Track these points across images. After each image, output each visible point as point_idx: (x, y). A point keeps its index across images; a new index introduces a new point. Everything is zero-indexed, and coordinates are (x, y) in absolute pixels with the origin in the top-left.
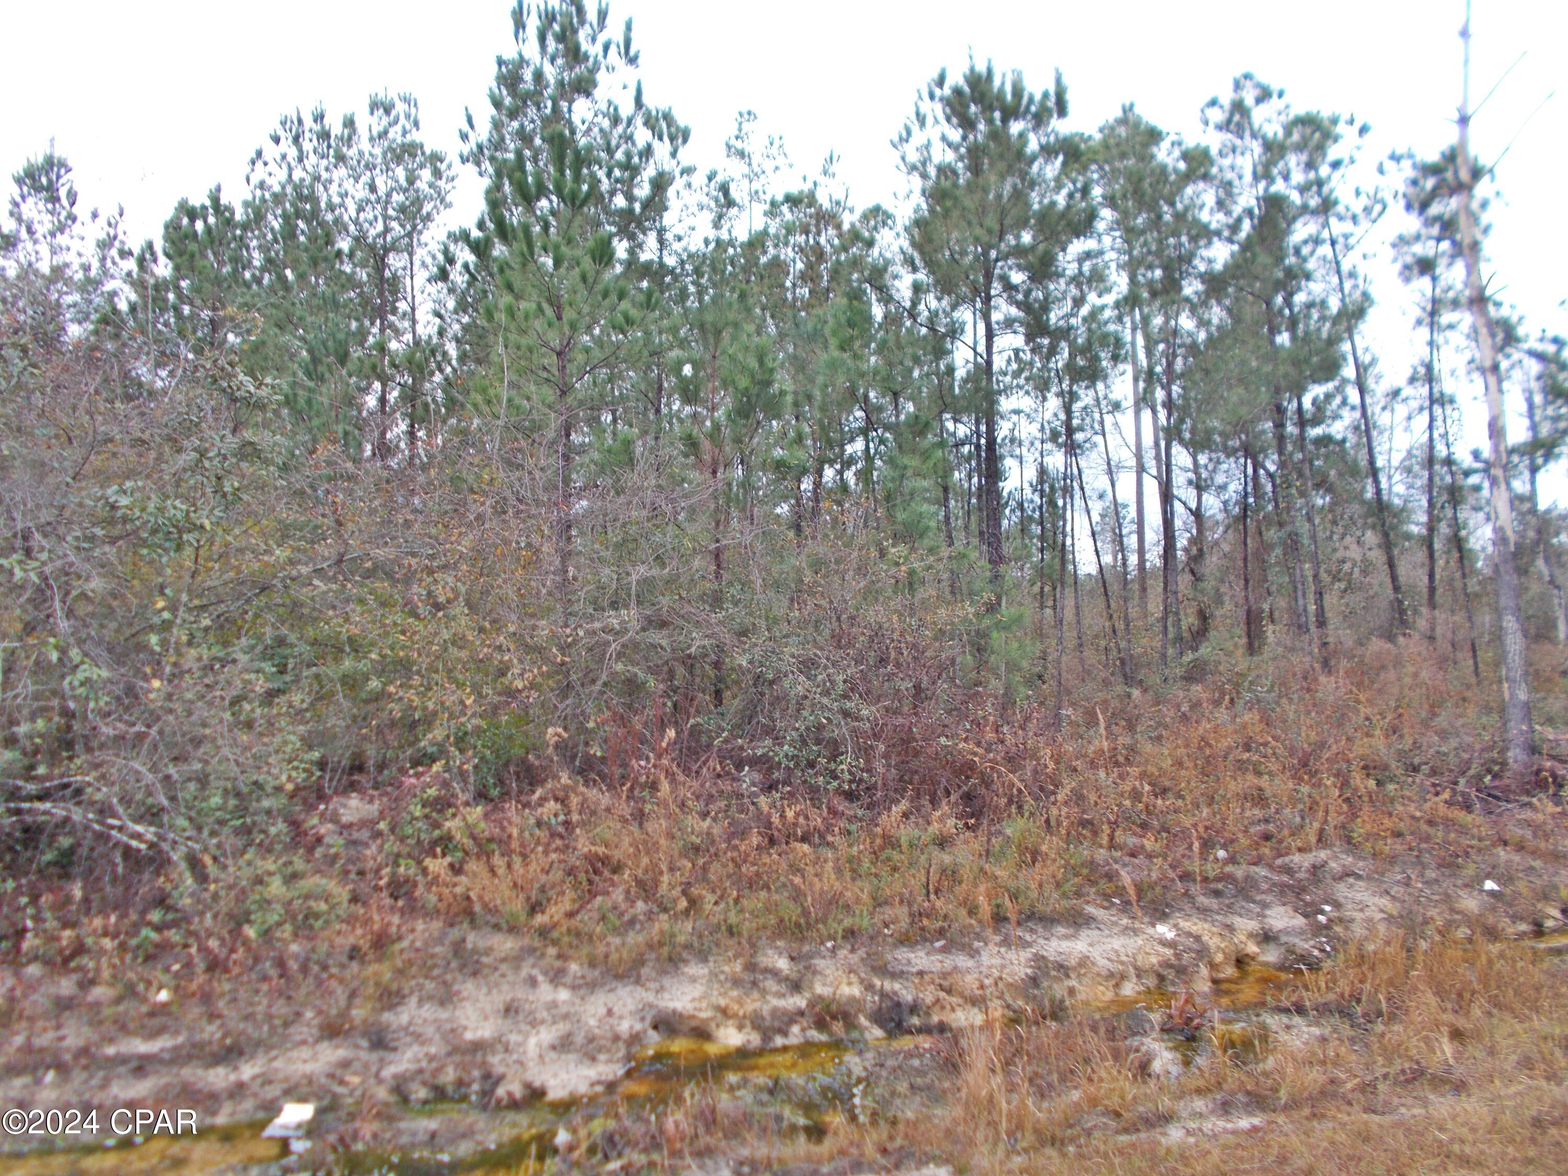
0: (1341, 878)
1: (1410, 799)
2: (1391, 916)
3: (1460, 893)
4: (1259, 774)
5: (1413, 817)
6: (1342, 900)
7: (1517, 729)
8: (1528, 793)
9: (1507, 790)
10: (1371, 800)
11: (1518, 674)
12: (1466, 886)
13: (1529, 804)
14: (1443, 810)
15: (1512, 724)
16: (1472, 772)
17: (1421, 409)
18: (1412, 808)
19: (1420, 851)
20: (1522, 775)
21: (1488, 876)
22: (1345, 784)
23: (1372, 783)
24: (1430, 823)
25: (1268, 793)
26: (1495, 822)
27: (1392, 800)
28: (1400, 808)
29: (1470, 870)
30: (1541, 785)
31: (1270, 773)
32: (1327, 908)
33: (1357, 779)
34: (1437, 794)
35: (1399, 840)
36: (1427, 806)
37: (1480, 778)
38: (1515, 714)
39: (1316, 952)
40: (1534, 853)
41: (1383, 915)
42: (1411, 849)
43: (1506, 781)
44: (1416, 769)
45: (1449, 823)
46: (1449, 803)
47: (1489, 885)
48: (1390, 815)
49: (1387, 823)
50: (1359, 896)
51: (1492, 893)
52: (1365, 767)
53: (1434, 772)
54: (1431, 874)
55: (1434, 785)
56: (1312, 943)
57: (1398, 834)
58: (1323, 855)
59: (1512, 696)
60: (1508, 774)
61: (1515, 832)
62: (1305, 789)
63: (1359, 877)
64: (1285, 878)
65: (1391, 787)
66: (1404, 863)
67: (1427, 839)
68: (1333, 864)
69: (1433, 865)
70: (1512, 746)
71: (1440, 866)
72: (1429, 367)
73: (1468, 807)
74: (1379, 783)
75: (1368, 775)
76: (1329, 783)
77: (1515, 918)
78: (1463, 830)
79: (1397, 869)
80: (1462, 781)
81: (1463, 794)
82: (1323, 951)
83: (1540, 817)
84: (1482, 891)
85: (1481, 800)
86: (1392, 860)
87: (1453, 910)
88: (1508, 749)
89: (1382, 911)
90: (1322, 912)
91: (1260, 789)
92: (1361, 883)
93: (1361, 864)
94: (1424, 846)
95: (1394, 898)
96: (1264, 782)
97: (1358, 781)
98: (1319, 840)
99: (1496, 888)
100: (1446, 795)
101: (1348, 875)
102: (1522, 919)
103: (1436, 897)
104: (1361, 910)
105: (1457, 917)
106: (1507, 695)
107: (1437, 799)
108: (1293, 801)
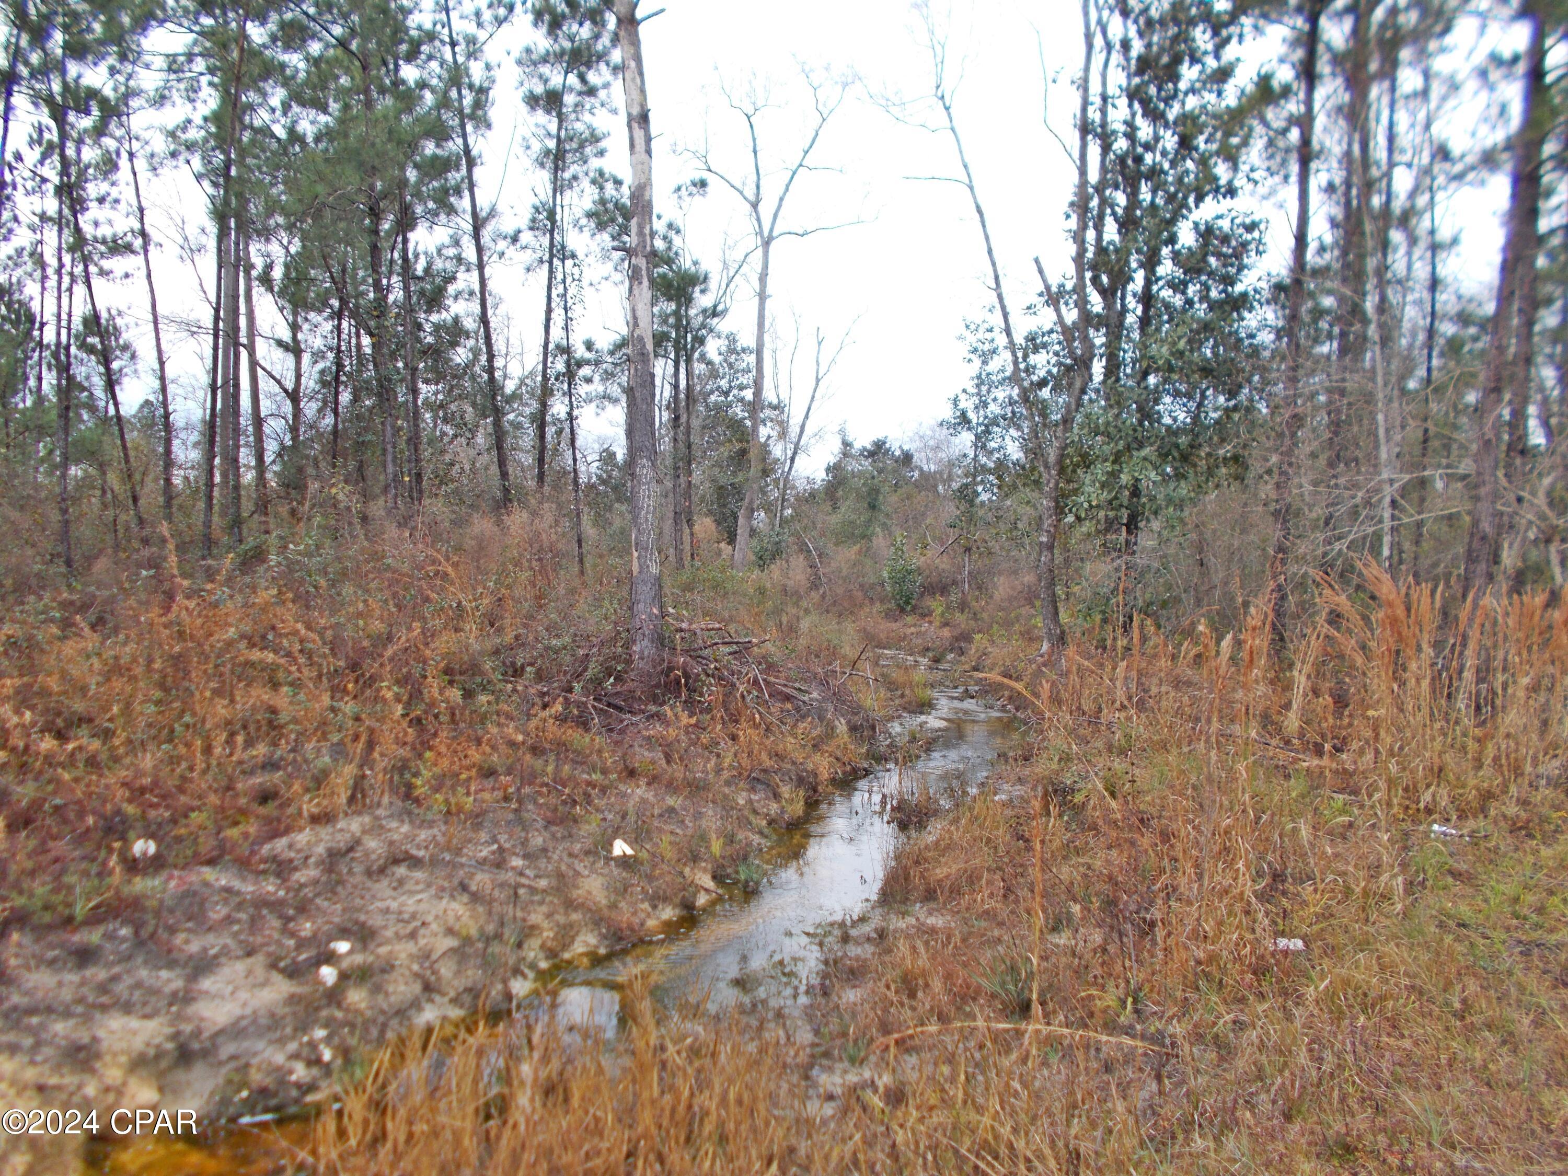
0: (382, 871)
1: (509, 717)
2: (467, 941)
3: (579, 867)
4: (275, 685)
5: (512, 744)
6: (376, 921)
7: (646, 611)
8: (655, 699)
9: (630, 696)
10: (453, 720)
11: (650, 539)
12: (588, 853)
13: (657, 716)
14: (553, 729)
15: (641, 606)
16: (588, 674)
17: (541, 261)
18: (510, 730)
19: (520, 801)
20: (650, 675)
21: (617, 832)
22: (416, 695)
23: (455, 694)
24: (536, 750)
25: (284, 717)
26: (617, 743)
27: (483, 719)
28: (495, 730)
29: (590, 828)
30: (673, 687)
31: (296, 685)
32: (343, 947)
33: (433, 687)
34: (545, 706)
35: (489, 783)
36: (533, 724)
37: (598, 682)
38: (645, 592)
39: (300, 1072)
40: (672, 787)
41: (452, 942)
42: (506, 799)
43: (632, 685)
44: (518, 672)
45: (561, 747)
46: (561, 719)
47: (620, 848)
48: (479, 742)
49: (475, 756)
50: (410, 904)
51: (624, 862)
52: (448, 671)
53: (540, 677)
54: (537, 840)
55: (543, 694)
56: (293, 1046)
57: (489, 773)
58: (355, 825)
59: (643, 568)
60: (632, 675)
61: (643, 756)
62: (349, 707)
63: (415, 862)
64: (270, 886)
65: (483, 698)
66: (496, 824)
67: (530, 778)
68: (372, 843)
69: (541, 823)
70: (639, 637)
71: (549, 823)
72: (552, 215)
73: (584, 724)
74: (468, 694)
75: (451, 683)
76: (389, 695)
77: (656, 900)
78: (581, 759)
79: (483, 836)
80: (577, 687)
81: (579, 705)
82: (315, 1061)
83: (672, 732)
84: (609, 859)
85: (600, 712)
86: (477, 818)
87: (570, 905)
88: (634, 642)
89: (450, 931)
90: (330, 958)
91: (274, 711)
92: (419, 875)
93: (423, 835)
94: (527, 790)
95: (475, 898)
96: (283, 699)
97: (435, 692)
98: (352, 799)
99: (629, 851)
100: (558, 707)
101: (396, 862)
102: (666, 899)
103: (543, 883)
104: (413, 935)
105: (575, 916)
106: (635, 569)
107: (547, 713)
108: (323, 729)
